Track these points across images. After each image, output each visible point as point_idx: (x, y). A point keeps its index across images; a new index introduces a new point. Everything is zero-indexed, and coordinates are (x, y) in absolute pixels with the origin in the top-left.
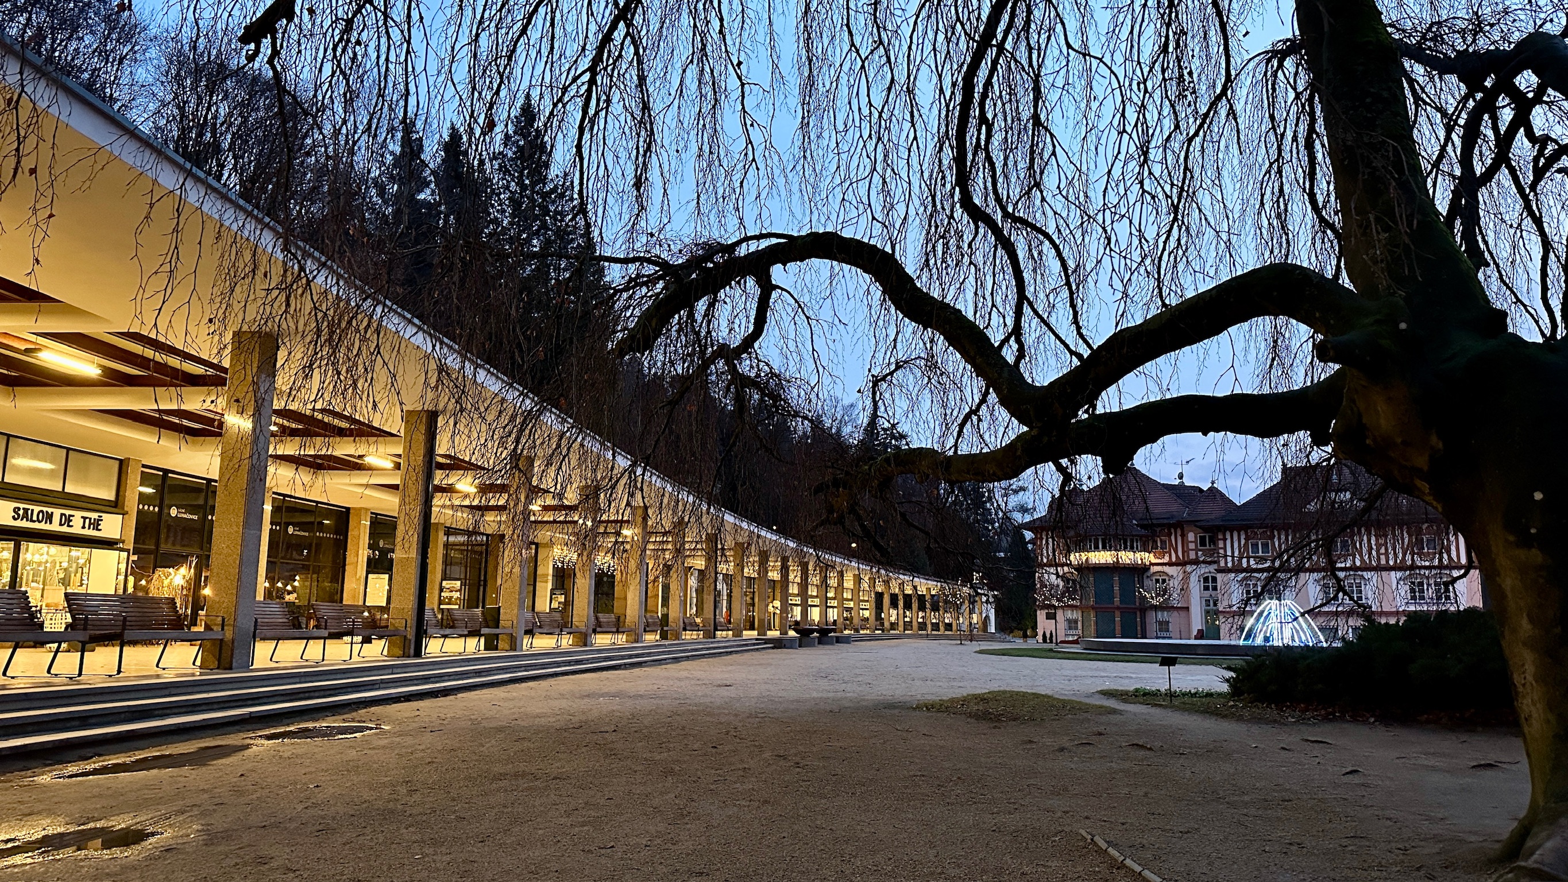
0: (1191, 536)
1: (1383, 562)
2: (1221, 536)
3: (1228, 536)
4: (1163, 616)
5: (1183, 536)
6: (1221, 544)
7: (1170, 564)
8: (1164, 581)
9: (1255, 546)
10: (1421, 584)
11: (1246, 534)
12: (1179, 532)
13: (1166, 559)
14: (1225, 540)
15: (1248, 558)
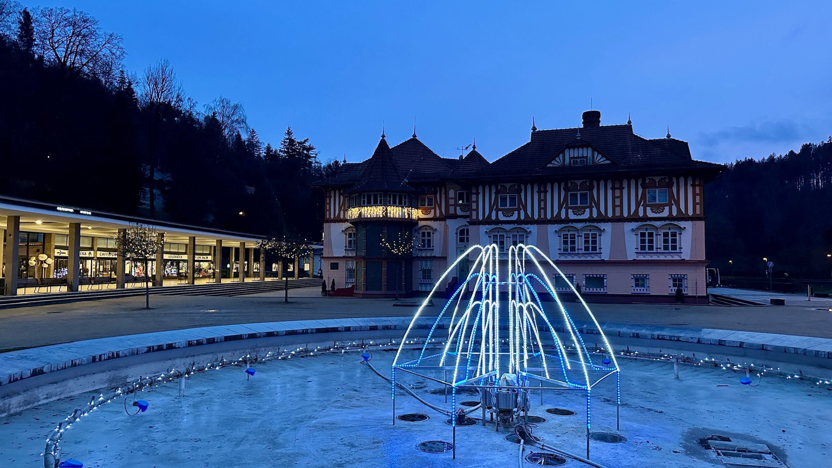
0: (452, 193)
1: (618, 214)
2: (474, 191)
3: (481, 191)
4: (426, 266)
5: (446, 194)
6: (474, 198)
7: (434, 219)
8: (429, 234)
9: (504, 200)
10: (651, 235)
11: (497, 187)
12: (443, 192)
13: (431, 216)
14: (477, 194)
15: (497, 210)
